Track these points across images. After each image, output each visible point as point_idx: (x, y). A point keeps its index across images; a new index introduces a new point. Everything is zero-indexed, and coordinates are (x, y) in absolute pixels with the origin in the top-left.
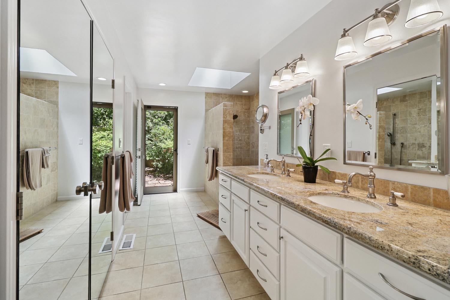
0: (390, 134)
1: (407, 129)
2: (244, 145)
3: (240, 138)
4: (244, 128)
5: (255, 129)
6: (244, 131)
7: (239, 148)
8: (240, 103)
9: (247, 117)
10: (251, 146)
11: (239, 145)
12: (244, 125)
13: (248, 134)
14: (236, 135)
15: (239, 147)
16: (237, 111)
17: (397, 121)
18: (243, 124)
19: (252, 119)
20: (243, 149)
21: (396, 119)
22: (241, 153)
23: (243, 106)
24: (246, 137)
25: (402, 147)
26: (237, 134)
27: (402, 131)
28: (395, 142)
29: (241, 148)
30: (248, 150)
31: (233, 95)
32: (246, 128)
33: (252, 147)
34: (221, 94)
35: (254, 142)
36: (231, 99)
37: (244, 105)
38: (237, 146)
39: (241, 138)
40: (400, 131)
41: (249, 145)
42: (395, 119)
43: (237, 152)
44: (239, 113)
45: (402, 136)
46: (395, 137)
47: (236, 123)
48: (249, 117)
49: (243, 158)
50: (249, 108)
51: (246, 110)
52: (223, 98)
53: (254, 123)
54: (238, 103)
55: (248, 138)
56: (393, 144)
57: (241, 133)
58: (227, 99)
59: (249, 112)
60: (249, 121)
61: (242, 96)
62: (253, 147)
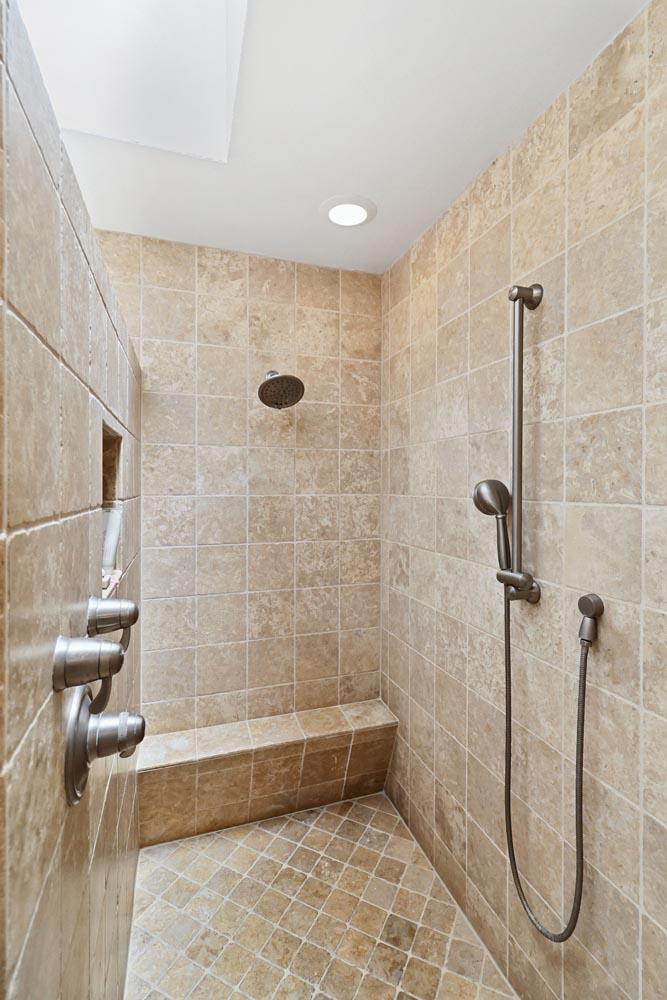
0: (497, 488)
1: (638, 445)
2: (347, 558)
3: (326, 522)
4: (347, 463)
5: (411, 466)
6: (349, 479)
7: (318, 579)
8: (319, 312)
9: (364, 399)
10: (387, 564)
11: (321, 563)
12: (349, 442)
13: (371, 498)
14: (300, 500)
15: (318, 573)
16: (306, 362)
17: (554, 360)
18: (342, 436)
19: (392, 407)
20: (342, 582)
21: (545, 345)
22: (329, 606)
23: (344, 334)
24: (360, 513)
25: (591, 642)
26: (307, 494)
27: (587, 466)
28: (530, 578)
29: (331, 578)
30: (374, 588)
31: (277, 262)
32: (361, 464)
33: (393, 573)
34: (201, 249)
35: (406, 551)
36: (266, 286)
37: (349, 327)
38: (308, 569)
39: (333, 521)
40: (576, 464)
41: (377, 561)
42: (536, 341)
43: (305, 606)
44: (316, 370)
45: (589, 520)
46: (537, 521)
47: (300, 429)
48: (373, 396)
49: (341, 636)
50: (378, 348)
51: (359, 353)
52: (214, 278)
53: (404, 428)
54: (309, 310)
55: (373, 521)
56: (524, 591)
57: (332, 492)
58: (238, 283)
59: (378, 368)
60: (376, 421)
61: (335, 272)
62: (403, 578)
